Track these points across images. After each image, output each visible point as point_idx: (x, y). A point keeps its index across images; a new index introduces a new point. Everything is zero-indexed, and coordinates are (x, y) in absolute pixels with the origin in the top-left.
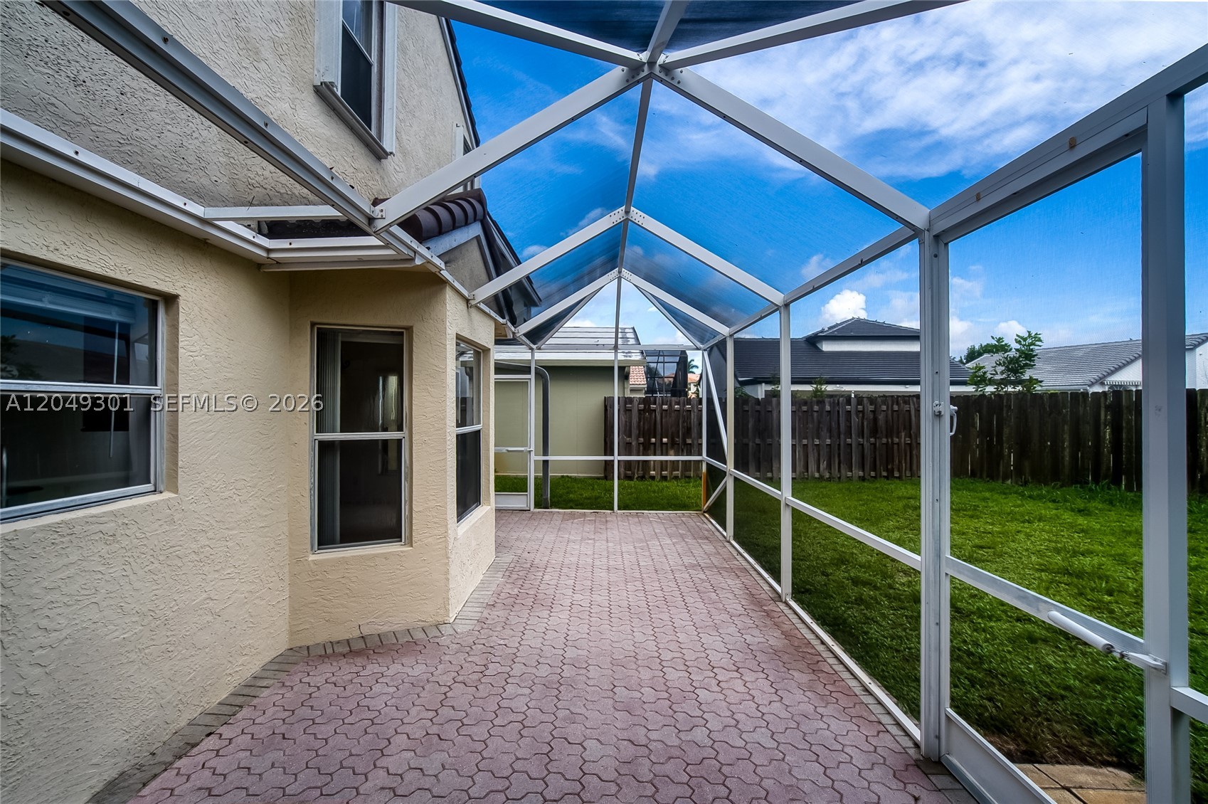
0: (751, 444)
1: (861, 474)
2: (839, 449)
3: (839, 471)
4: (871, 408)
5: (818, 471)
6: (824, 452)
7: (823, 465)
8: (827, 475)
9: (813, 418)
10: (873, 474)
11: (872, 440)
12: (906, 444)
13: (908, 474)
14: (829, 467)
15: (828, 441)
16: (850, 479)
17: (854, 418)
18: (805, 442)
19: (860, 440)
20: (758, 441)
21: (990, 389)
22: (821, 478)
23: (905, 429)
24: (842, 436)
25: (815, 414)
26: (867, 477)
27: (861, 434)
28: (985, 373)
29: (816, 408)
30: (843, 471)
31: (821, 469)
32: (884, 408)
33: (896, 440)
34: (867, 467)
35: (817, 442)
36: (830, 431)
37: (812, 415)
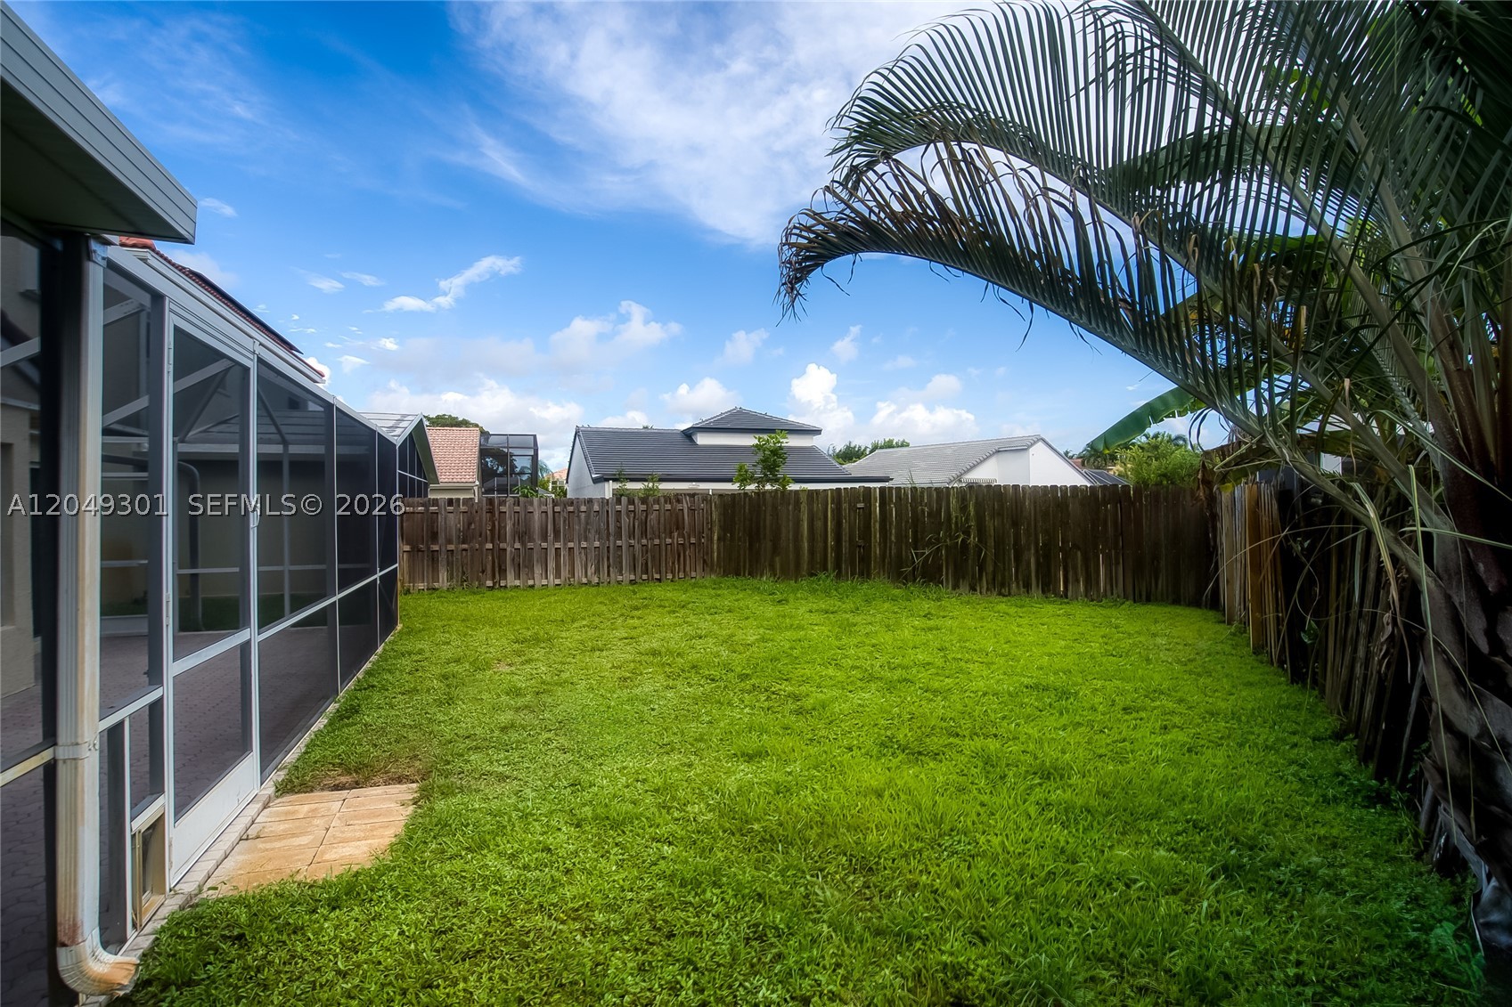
0: (509, 549)
1: (632, 577)
2: (608, 552)
3: (609, 575)
4: (643, 507)
5: (586, 576)
6: (592, 554)
7: (591, 570)
8: (596, 580)
9: (580, 520)
10: (645, 577)
11: (644, 541)
12: (678, 544)
13: (681, 575)
14: (597, 571)
15: (597, 544)
16: (619, 583)
17: (624, 518)
18: (571, 545)
19: (632, 541)
20: (517, 545)
21: (752, 487)
22: (589, 583)
23: (677, 529)
24: (611, 538)
25: (583, 515)
26: (638, 580)
27: (631, 535)
28: (746, 471)
29: (583, 508)
30: (612, 575)
31: (589, 573)
32: (656, 507)
33: (669, 541)
34: (639, 570)
35: (584, 544)
36: (598, 532)
37: (579, 516)
